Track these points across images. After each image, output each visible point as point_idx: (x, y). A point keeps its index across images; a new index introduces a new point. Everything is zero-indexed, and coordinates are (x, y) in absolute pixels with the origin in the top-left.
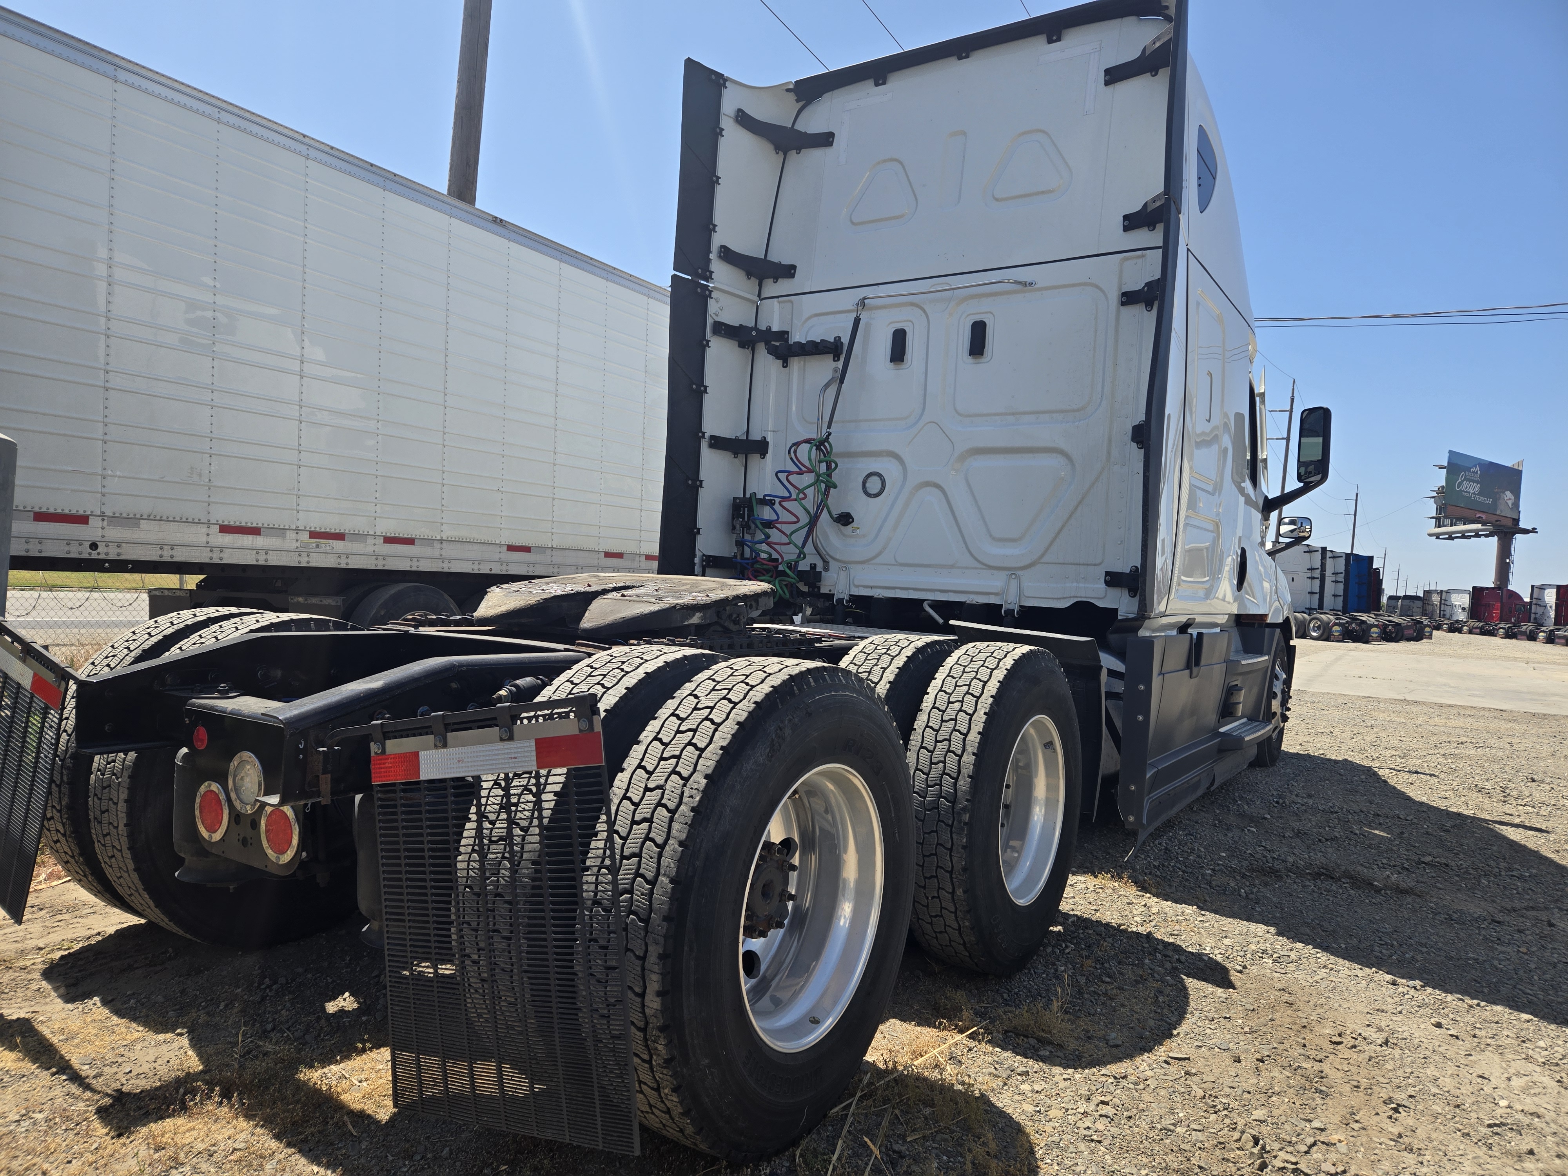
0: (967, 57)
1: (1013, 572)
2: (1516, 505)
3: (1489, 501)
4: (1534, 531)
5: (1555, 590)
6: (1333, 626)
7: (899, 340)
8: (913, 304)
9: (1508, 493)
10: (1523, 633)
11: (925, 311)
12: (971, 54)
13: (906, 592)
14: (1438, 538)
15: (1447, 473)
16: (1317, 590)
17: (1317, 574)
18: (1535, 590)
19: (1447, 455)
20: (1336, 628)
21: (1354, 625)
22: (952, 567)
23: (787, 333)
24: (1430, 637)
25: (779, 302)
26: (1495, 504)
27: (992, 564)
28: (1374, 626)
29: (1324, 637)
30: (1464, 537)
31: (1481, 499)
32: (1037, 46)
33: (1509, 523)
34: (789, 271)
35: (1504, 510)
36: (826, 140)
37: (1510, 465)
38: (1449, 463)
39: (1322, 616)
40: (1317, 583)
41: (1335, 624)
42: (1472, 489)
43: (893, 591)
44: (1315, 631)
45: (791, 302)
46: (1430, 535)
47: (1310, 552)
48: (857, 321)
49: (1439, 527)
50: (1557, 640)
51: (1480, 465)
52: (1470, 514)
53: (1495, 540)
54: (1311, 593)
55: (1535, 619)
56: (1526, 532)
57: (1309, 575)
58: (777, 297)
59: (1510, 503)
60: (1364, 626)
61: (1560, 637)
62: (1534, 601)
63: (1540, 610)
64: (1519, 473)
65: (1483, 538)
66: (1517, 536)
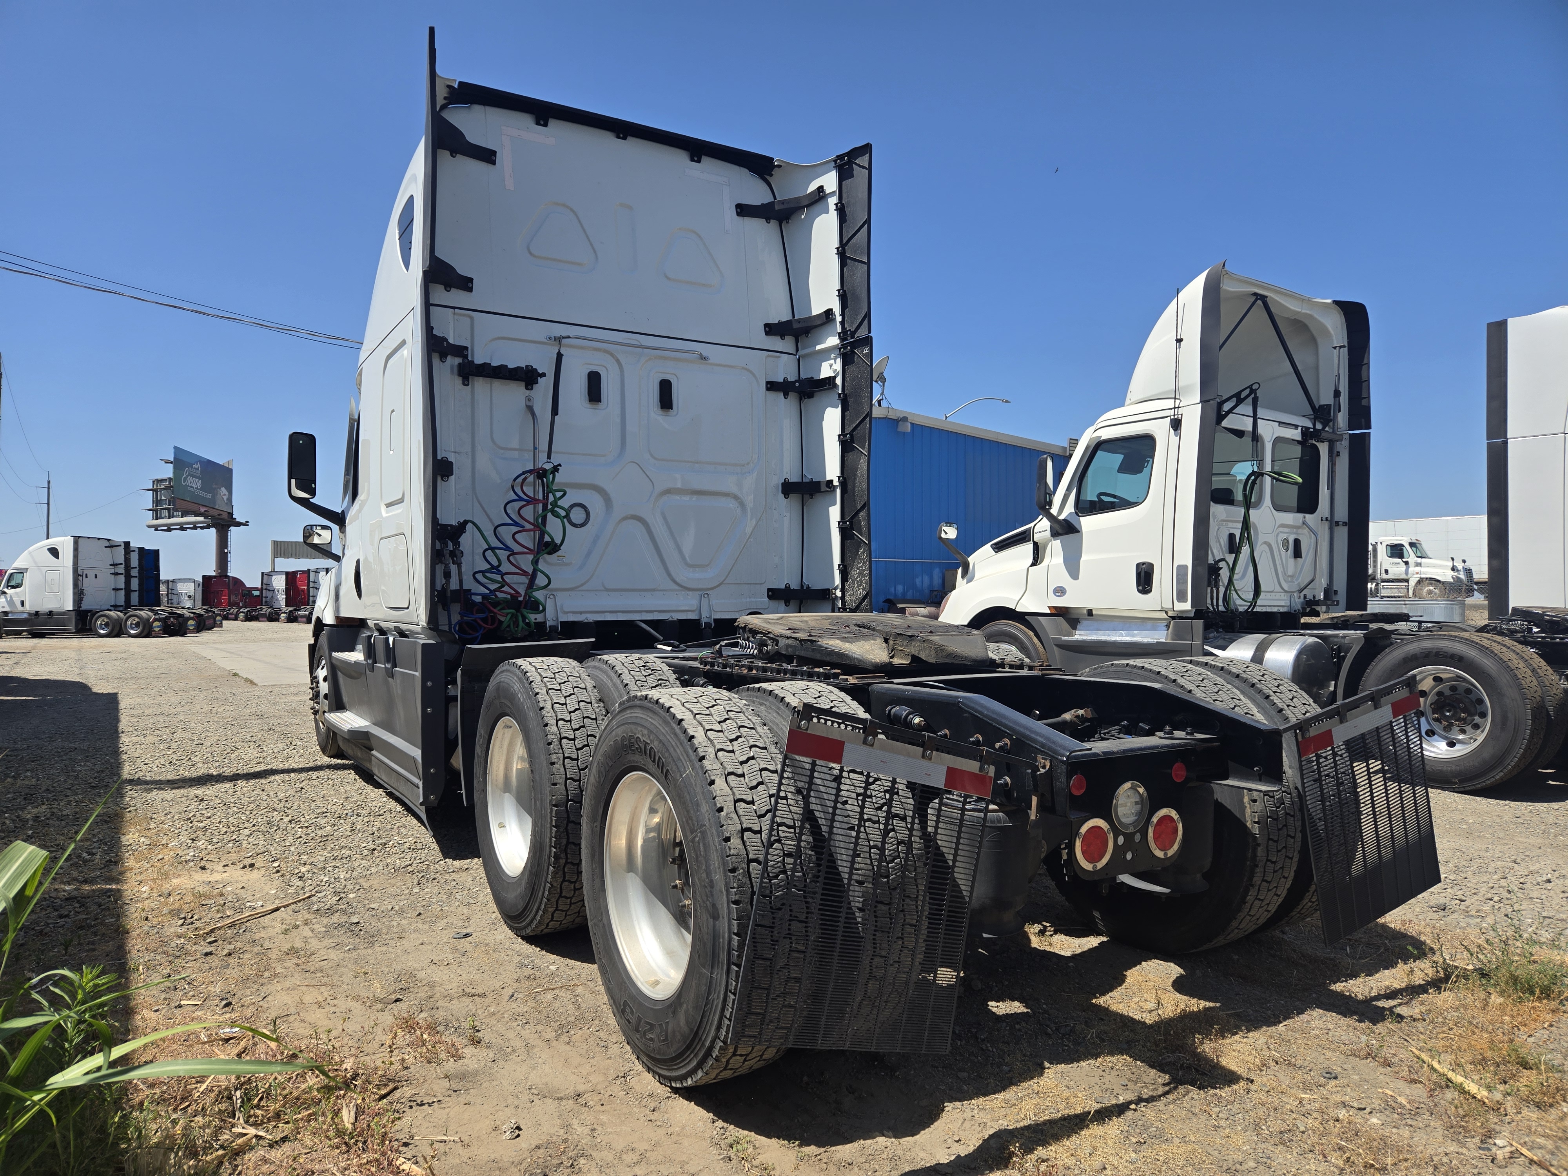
0: (625, 138)
1: (704, 593)
2: (230, 500)
3: (209, 496)
4: (246, 524)
5: (284, 577)
6: (153, 622)
7: (594, 382)
8: (606, 351)
9: (223, 489)
10: (264, 615)
11: (618, 361)
12: (629, 138)
13: (614, 615)
14: (156, 529)
15: (174, 468)
16: (123, 586)
17: (121, 569)
18: (265, 577)
19: (173, 451)
20: (157, 624)
21: (172, 619)
22: (654, 590)
23: (466, 348)
24: (221, 625)
25: (454, 314)
26: (214, 496)
27: (689, 586)
28: (190, 618)
29: (145, 633)
30: (182, 529)
31: (203, 494)
32: (680, 158)
33: (225, 516)
34: (466, 284)
35: (221, 506)
36: (488, 156)
37: (221, 463)
38: (175, 458)
39: (141, 612)
40: (122, 579)
41: (155, 620)
42: (195, 484)
43: (603, 615)
44: (133, 629)
45: (471, 318)
46: (149, 527)
47: (111, 547)
48: (560, 356)
49: (157, 519)
50: (300, 619)
51: (200, 461)
52: (194, 507)
53: (213, 530)
54: (115, 590)
55: (266, 602)
56: (239, 524)
57: (112, 571)
58: (454, 308)
59: (225, 498)
60: (180, 620)
61: (302, 617)
62: (265, 587)
63: (269, 594)
64: (230, 471)
65: (199, 530)
66: (232, 528)
